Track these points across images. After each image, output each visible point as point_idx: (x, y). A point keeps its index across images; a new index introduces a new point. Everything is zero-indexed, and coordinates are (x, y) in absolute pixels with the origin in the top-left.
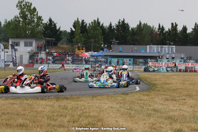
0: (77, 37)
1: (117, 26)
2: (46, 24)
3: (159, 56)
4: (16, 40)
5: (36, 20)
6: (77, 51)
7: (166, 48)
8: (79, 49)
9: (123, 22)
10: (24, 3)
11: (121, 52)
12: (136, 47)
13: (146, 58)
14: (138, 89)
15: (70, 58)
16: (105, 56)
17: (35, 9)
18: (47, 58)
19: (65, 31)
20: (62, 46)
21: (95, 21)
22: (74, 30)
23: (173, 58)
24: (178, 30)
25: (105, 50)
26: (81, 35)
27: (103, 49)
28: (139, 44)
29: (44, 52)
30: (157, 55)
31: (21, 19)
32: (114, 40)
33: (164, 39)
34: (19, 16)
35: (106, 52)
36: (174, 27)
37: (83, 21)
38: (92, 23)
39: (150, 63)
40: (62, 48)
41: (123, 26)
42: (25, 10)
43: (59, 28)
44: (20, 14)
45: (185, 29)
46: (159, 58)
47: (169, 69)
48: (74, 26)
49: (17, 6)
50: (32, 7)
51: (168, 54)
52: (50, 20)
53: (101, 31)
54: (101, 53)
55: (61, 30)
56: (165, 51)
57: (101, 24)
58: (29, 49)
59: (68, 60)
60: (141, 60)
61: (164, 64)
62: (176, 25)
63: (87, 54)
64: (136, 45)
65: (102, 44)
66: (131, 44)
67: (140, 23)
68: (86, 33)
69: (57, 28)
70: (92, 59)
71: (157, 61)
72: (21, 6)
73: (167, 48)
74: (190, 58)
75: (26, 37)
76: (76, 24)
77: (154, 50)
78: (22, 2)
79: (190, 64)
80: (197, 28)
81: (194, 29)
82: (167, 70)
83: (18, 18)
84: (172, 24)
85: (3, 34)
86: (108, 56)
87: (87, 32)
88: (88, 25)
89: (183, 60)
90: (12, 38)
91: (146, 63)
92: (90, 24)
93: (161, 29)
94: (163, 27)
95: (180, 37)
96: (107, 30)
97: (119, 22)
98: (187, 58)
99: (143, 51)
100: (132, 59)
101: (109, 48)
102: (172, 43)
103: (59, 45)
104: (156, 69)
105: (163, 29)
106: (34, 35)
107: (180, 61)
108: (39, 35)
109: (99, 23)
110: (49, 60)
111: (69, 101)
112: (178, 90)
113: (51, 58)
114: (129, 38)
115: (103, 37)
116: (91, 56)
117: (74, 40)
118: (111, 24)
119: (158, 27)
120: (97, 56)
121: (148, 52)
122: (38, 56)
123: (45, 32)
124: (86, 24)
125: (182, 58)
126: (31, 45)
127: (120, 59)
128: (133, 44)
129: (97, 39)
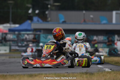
11: (64, 22)
13: (110, 34)
16: (35, 30)
25: (35, 19)
27: (30, 18)
54: (26, 25)
60: (101, 38)
65: (29, 9)
70: (10, 36)
86: (39, 30)
120: (19, 31)
121: (114, 21)
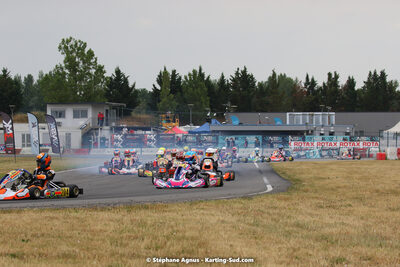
0: (164, 100)
1: (234, 80)
2: (111, 78)
3: (307, 132)
4: (59, 108)
5: (93, 71)
6: (165, 125)
7: (319, 116)
8: (169, 121)
9: (244, 72)
10: (72, 42)
11: (240, 124)
12: (267, 116)
13: (284, 134)
14: (270, 188)
15: (153, 137)
16: (214, 132)
17: (91, 54)
18: (112, 138)
19: (144, 91)
20: (139, 116)
21: (194, 71)
22: (158, 87)
23: (331, 134)
24: (340, 84)
25: (213, 121)
26: (172, 96)
27: (209, 121)
28: (272, 111)
29: (108, 128)
30: (304, 128)
31: (67, 71)
32: (229, 104)
33: (316, 100)
34: (63, 65)
35: (215, 125)
36: (333, 80)
37: (174, 72)
38: (189, 75)
39: (292, 143)
40: (139, 120)
41: (244, 79)
42: (75, 54)
43: (134, 86)
44: (65, 62)
45: (351, 82)
46: (308, 134)
47: (324, 153)
48: (160, 81)
49: (60, 48)
50: (87, 50)
51: (323, 126)
52: (118, 72)
53: (206, 89)
54: (206, 127)
55: (136, 88)
56: (317, 122)
57: (206, 76)
58: (82, 122)
59: (150, 140)
60: (276, 138)
61: (315, 144)
62: (337, 77)
63: (182, 129)
64: (266, 112)
65: (207, 112)
66: (258, 111)
67: (274, 74)
68: (179, 93)
69: (130, 86)
70: (190, 138)
71: (304, 139)
72: (66, 48)
73: (321, 118)
74: (361, 134)
75: (76, 101)
76: (162, 78)
77: (298, 121)
78: (68, 41)
79: (361, 143)
80: (372, 81)
81: (368, 83)
82: (321, 155)
83: (62, 69)
84: (330, 74)
85: (36, 98)
86: (218, 131)
87: (181, 91)
88: (183, 78)
89: (348, 137)
90: (52, 104)
91: (286, 143)
92: (186, 78)
93: (311, 83)
94: (313, 79)
95: (343, 98)
96: (217, 88)
97: (237, 73)
98: (356, 132)
99: (279, 123)
100: (260, 137)
101: (221, 118)
102: (330, 108)
103: (133, 114)
104: (302, 153)
105: (313, 83)
106: (89, 99)
107: (344, 139)
108: (98, 97)
109: (202, 75)
110: (117, 141)
111: (149, 212)
112: (340, 190)
113: (119, 137)
114: (254, 100)
115: (208, 98)
116: (189, 132)
117: (160, 105)
118: (223, 77)
119: (304, 81)
120: (199, 133)
121: (288, 123)
122: (97, 134)
123: (109, 91)
124: (180, 78)
125: (347, 134)
126: (84, 115)
127: (240, 137)
128: (262, 111)
129: (198, 103)
